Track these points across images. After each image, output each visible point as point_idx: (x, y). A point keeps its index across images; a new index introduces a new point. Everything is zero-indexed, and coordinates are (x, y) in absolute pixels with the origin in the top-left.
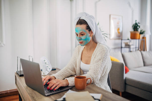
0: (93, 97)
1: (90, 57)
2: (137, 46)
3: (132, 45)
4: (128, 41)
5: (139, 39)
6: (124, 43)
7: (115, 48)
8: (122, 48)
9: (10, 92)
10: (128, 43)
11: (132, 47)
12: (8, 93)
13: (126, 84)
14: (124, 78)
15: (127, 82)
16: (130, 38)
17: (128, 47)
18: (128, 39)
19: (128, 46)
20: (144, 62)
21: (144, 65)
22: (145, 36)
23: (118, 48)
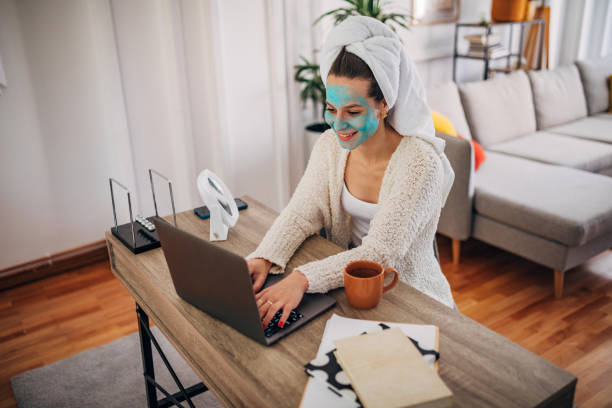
0: (415, 343)
1: (378, 179)
2: (515, 49)
3: (498, 45)
4: (482, 31)
5: (525, 19)
6: (466, 37)
7: (430, 61)
8: (456, 56)
9: (55, 263)
10: (484, 40)
11: (495, 54)
12: (48, 265)
13: (474, 211)
14: (471, 193)
15: (481, 208)
16: (488, 18)
17: (482, 54)
18: (483, 24)
19: (480, 50)
20: (538, 114)
21: (538, 128)
22: (546, 5)
23: (444, 58)
